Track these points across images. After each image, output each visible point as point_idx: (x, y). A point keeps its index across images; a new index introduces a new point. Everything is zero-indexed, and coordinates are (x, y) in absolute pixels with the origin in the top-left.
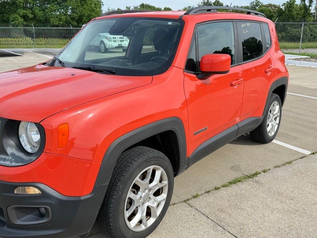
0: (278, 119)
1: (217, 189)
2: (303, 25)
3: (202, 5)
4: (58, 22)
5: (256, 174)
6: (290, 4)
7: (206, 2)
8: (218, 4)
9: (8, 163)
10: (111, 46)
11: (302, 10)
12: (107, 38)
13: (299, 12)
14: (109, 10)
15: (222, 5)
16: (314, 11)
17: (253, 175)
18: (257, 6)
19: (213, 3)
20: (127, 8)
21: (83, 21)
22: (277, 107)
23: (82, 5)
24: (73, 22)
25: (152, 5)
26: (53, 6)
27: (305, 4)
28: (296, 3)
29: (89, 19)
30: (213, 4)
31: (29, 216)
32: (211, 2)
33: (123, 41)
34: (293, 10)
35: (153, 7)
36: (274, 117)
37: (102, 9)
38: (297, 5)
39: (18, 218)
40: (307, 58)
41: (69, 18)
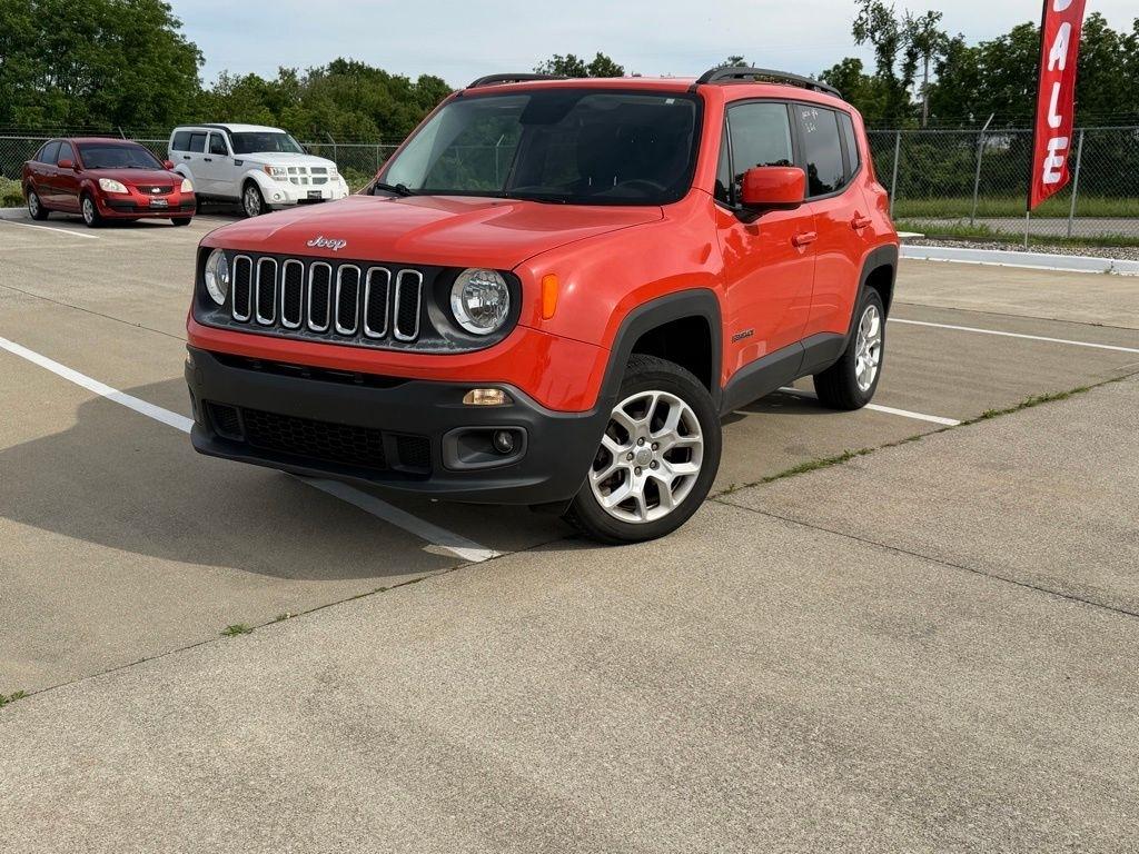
0: (877, 352)
1: (767, 480)
2: (899, 138)
3: (552, 71)
4: (41, 119)
5: (846, 457)
7: (565, 60)
8: (605, 69)
9: (446, 350)
10: (283, 198)
11: (880, 96)
12: (268, 170)
13: (873, 101)
14: (226, 79)
15: (619, 73)
16: (921, 101)
17: (841, 459)
19: (590, 67)
20: (283, 73)
21: (137, 116)
22: (876, 322)
23: (133, 61)
24: (97, 119)
25: (375, 67)
26: (19, 61)
27: (892, 75)
28: (862, 72)
29: (157, 110)
30: (588, 70)
31: (477, 454)
32: (582, 62)
33: (323, 181)
34: (854, 96)
35: (378, 72)
36: (869, 346)
37: (200, 75)
38: (866, 77)
39: (460, 456)
40: (913, 238)
41: (83, 107)
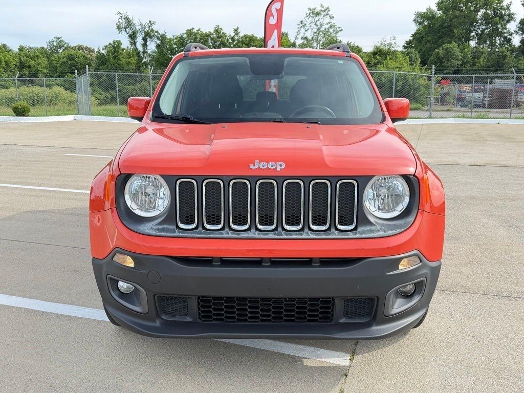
6: (115, 48)
18: (60, 48)
28: (122, 47)
31: (398, 300)
34: (121, 57)
38: (124, 49)
